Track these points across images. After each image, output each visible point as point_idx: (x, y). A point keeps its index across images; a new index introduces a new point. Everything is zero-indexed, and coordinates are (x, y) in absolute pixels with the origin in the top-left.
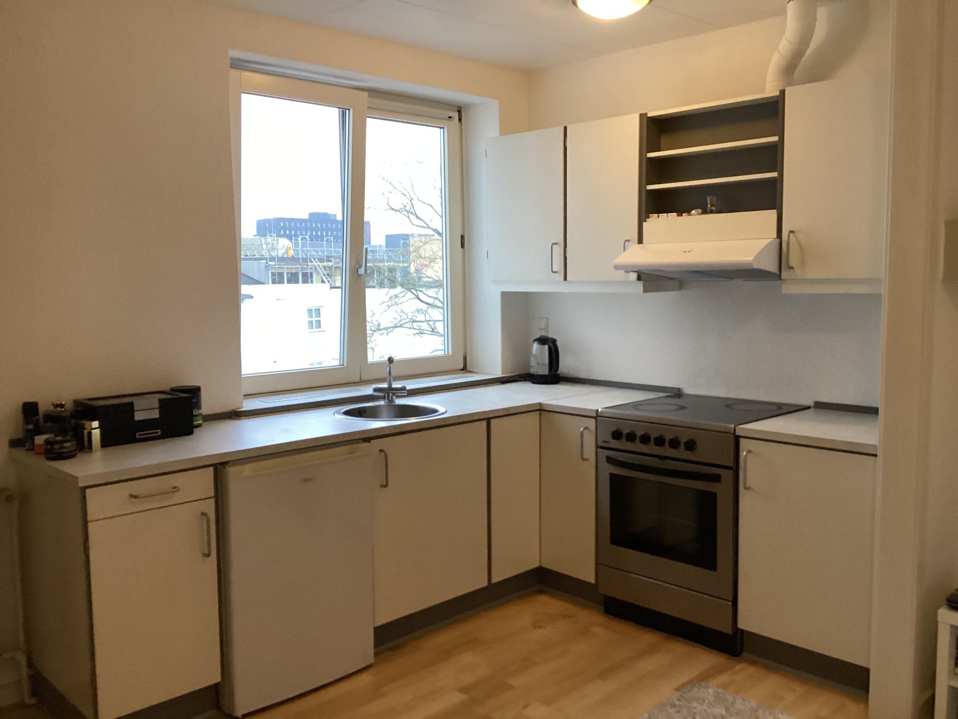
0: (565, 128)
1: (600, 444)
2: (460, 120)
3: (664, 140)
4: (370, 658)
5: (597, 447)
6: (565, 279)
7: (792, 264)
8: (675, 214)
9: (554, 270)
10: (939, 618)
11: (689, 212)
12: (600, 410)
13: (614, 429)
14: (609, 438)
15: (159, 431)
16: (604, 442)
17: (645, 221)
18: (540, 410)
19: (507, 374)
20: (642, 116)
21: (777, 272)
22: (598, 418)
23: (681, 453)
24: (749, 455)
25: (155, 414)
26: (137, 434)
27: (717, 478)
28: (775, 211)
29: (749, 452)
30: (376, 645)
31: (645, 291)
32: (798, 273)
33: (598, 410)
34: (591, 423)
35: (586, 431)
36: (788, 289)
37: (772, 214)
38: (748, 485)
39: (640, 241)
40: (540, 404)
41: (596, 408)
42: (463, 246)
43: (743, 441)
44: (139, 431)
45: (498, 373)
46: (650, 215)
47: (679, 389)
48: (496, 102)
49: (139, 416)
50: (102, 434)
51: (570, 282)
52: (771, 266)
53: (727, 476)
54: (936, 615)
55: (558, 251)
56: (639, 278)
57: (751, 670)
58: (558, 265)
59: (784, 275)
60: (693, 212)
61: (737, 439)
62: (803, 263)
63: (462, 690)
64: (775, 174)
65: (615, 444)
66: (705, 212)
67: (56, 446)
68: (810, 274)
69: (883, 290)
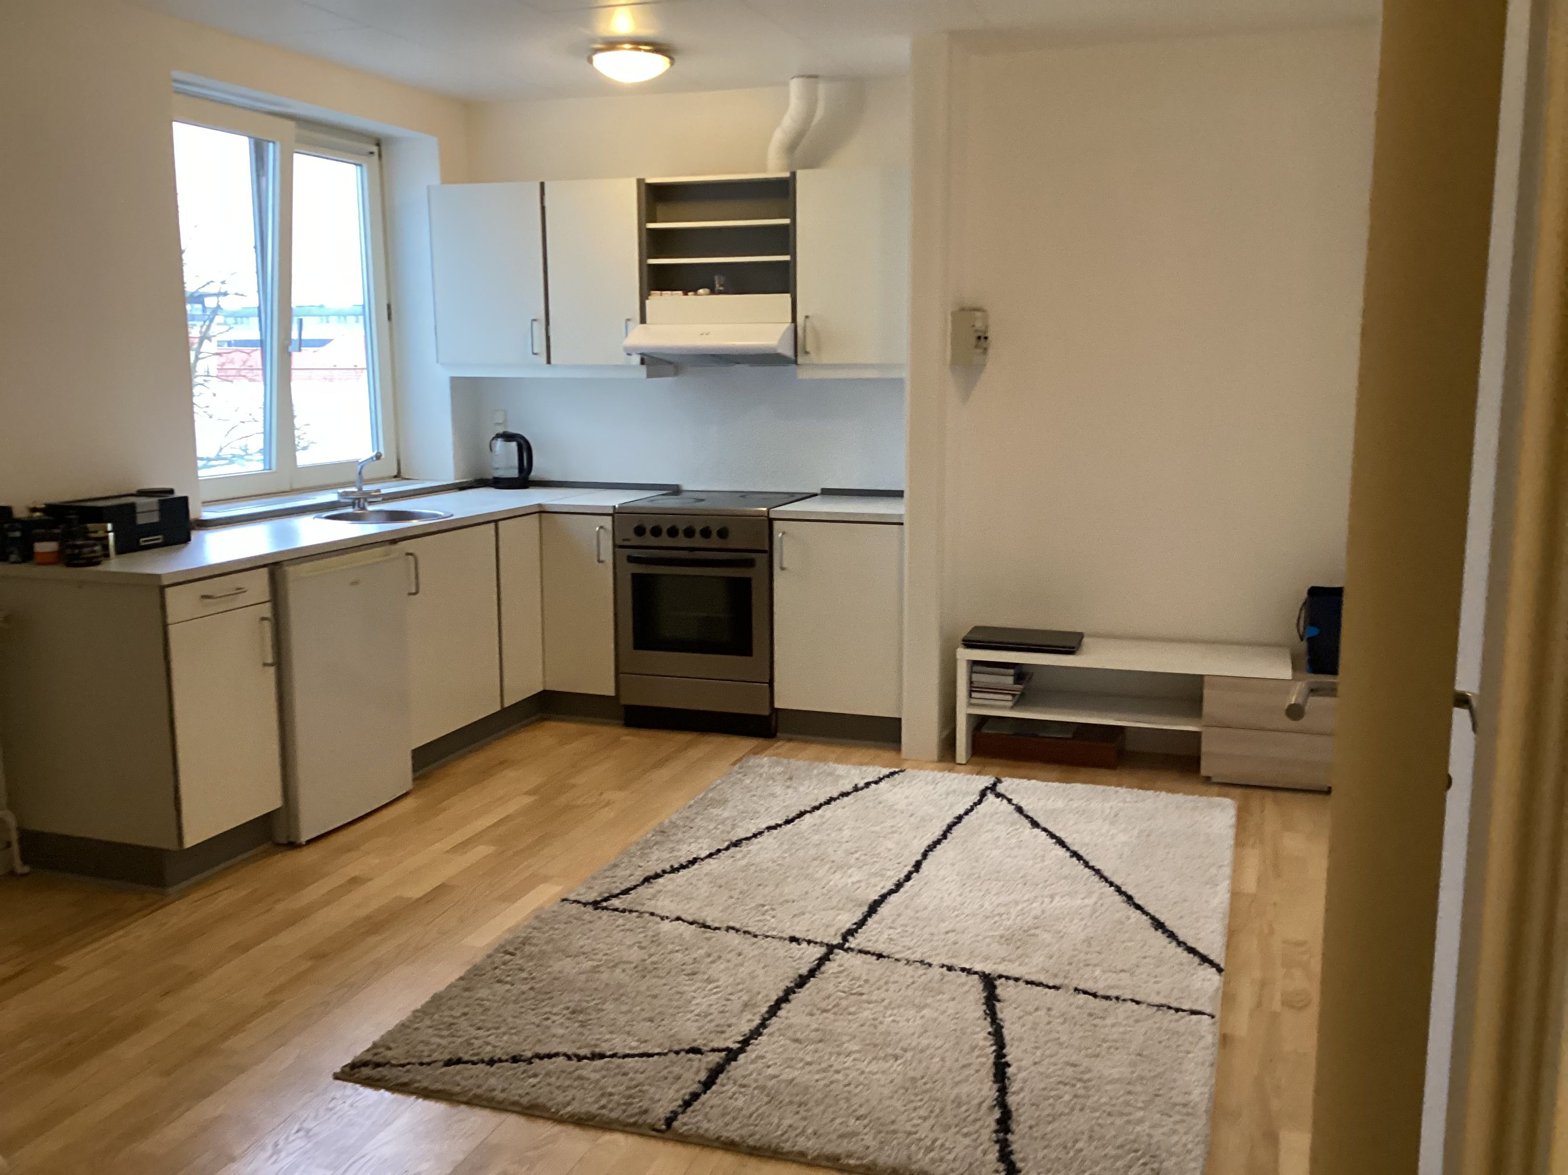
0: (542, 185)
1: (619, 542)
2: (380, 156)
3: (661, 209)
4: (409, 785)
5: (615, 546)
6: (549, 362)
7: (808, 349)
8: (680, 292)
9: (535, 352)
10: (958, 657)
11: (695, 291)
12: (617, 506)
13: (636, 525)
14: (631, 534)
15: (160, 537)
16: (624, 540)
17: (648, 299)
18: (540, 512)
19: (462, 478)
20: (640, 182)
21: (794, 358)
22: (616, 515)
23: (715, 541)
24: (785, 537)
25: (155, 518)
26: (142, 540)
27: (750, 563)
28: (788, 296)
29: (784, 533)
30: (415, 770)
31: (649, 375)
32: (813, 358)
33: (614, 507)
34: (608, 522)
35: (602, 531)
36: (803, 374)
37: (787, 297)
38: (785, 565)
39: (643, 320)
40: (540, 505)
41: (613, 504)
42: (389, 318)
43: (777, 524)
44: (144, 537)
45: (451, 480)
46: (652, 292)
47: (677, 486)
48: (434, 141)
49: (141, 520)
50: (116, 537)
51: (555, 366)
52: (788, 352)
53: (761, 559)
54: (955, 655)
55: (539, 330)
56: (643, 362)
57: (789, 745)
58: (541, 347)
59: (800, 360)
60: (701, 291)
61: (771, 521)
62: (818, 349)
63: (529, 793)
64: (787, 258)
65: (636, 541)
66: (713, 292)
67: (86, 550)
68: (825, 359)
69: (905, 374)
